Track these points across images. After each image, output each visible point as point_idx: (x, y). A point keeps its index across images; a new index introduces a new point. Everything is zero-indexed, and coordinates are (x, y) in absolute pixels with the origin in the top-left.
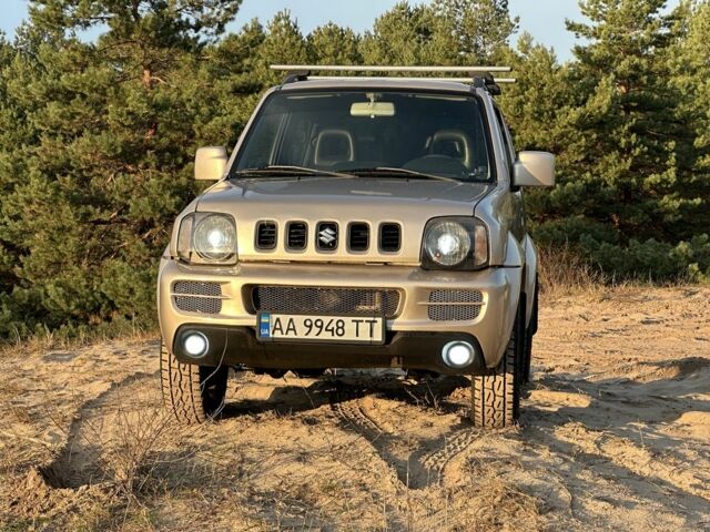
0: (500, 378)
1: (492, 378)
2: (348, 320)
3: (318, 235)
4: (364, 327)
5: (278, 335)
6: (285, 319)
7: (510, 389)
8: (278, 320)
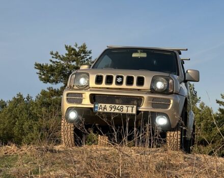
0: (176, 133)
1: (173, 132)
2: (124, 106)
3: (116, 80)
4: (130, 109)
5: (101, 110)
6: (103, 105)
7: (179, 137)
8: (101, 105)
